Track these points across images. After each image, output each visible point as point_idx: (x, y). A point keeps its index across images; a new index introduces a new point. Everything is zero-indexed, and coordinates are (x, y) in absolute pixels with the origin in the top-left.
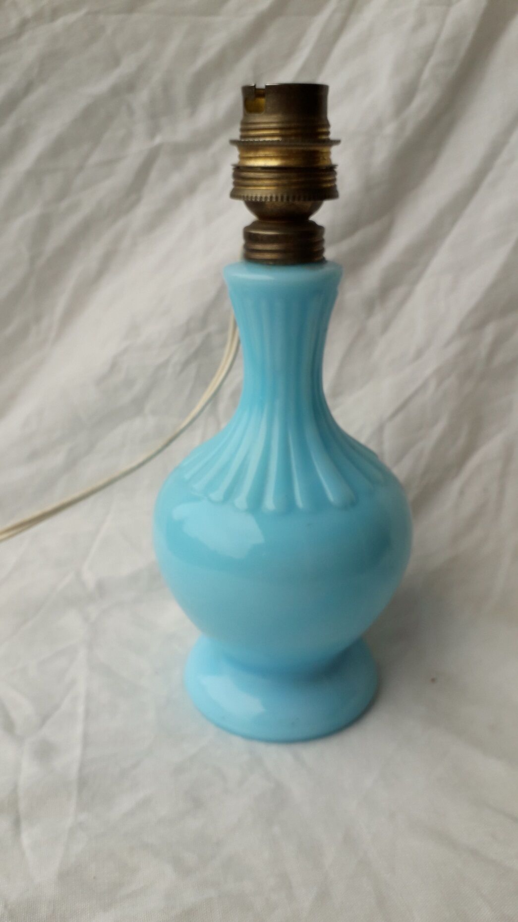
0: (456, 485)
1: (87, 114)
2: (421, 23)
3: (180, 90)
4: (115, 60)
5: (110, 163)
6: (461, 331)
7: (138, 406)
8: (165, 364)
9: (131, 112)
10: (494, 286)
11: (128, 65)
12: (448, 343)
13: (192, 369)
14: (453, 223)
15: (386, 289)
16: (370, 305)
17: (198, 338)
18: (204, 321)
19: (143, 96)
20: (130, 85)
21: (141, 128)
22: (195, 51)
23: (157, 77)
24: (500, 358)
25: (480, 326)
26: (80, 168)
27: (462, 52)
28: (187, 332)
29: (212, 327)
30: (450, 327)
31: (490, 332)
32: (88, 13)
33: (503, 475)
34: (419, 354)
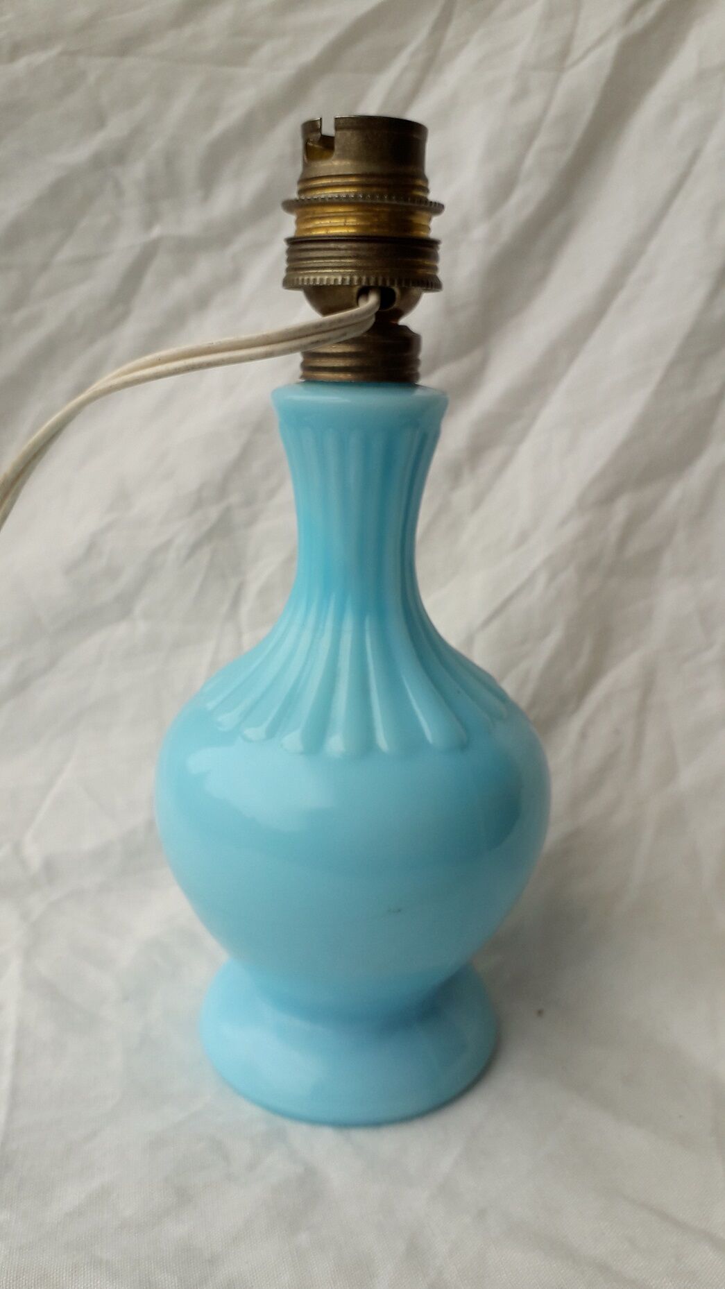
0: (575, 725)
1: (58, 191)
2: (522, 93)
3: (190, 165)
4: (100, 120)
5: (86, 262)
6: (581, 505)
7: (124, 606)
8: (166, 546)
9: (119, 191)
10: (627, 445)
11: (116, 128)
12: (563, 523)
13: (204, 556)
14: (571, 359)
15: (477, 450)
16: (456, 473)
17: (213, 513)
18: (222, 490)
19: (136, 171)
20: (119, 155)
21: (132, 214)
22: (213, 111)
23: (157, 144)
24: (637, 545)
25: (608, 499)
26: (45, 267)
27: (578, 133)
28: (199, 502)
29: (235, 498)
30: (566, 499)
31: (621, 509)
32: (62, 54)
33: (642, 710)
34: (523, 538)
